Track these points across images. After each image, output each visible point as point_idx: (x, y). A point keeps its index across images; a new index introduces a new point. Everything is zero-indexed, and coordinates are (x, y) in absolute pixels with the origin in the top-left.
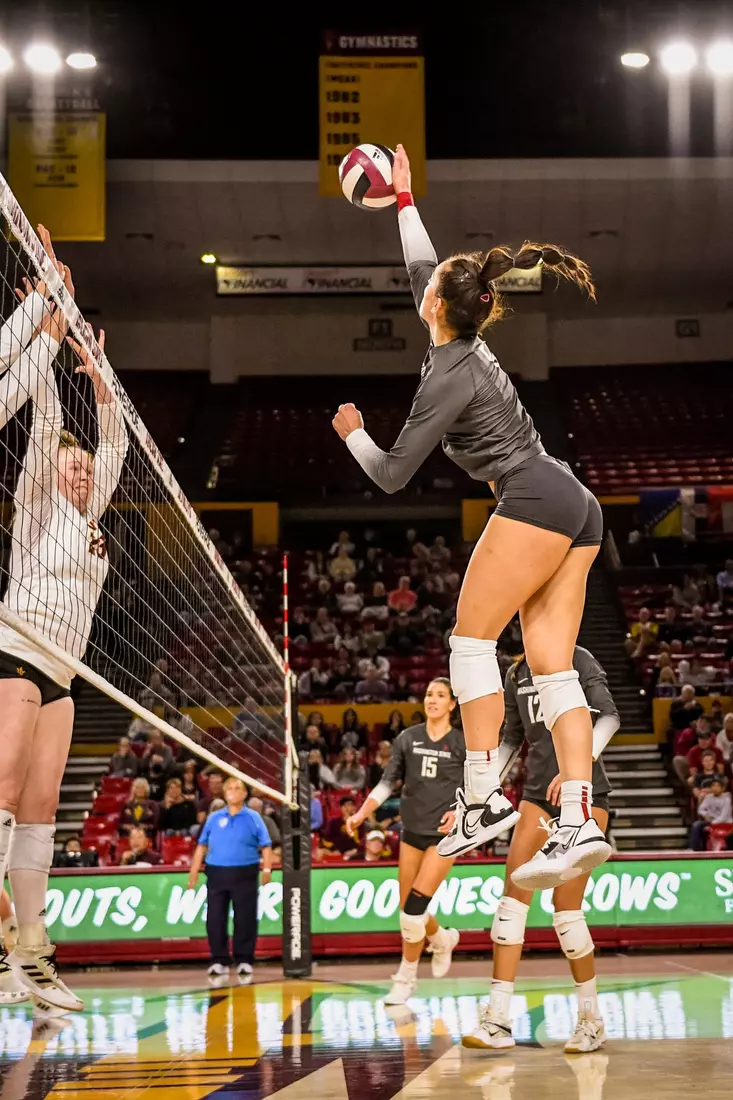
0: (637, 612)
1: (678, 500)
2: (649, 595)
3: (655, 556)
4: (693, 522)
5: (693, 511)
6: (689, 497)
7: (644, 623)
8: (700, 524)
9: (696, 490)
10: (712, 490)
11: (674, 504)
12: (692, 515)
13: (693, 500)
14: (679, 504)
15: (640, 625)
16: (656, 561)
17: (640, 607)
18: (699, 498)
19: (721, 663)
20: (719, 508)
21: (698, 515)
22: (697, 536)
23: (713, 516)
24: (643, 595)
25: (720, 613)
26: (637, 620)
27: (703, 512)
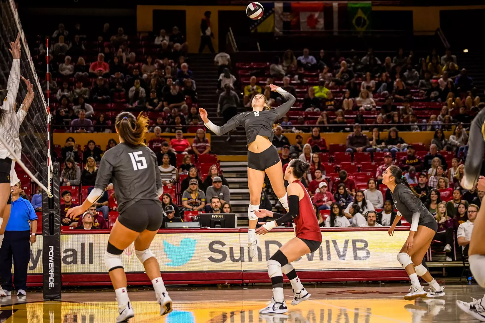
0: (249, 80)
1: (273, 9)
2: (254, 69)
3: (258, 44)
4: (282, 24)
5: (282, 16)
6: (280, 7)
7: (253, 86)
8: (286, 25)
9: (284, 4)
10: (294, 4)
11: (270, 12)
12: (281, 19)
13: (282, 9)
14: (273, 12)
15: (250, 86)
16: (259, 47)
17: (250, 76)
18: (286, 8)
19: (300, 112)
20: (297, 15)
21: (285, 20)
22: (284, 33)
23: (295, 20)
24: (251, 68)
25: (299, 81)
26: (249, 84)
27: (288, 18)
